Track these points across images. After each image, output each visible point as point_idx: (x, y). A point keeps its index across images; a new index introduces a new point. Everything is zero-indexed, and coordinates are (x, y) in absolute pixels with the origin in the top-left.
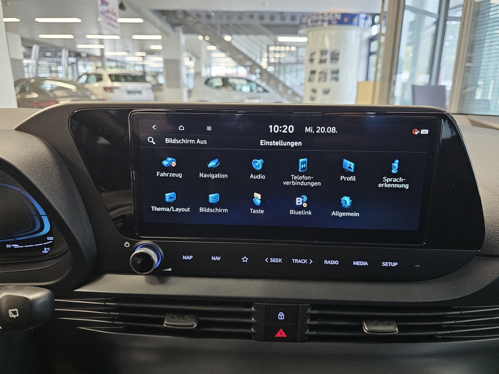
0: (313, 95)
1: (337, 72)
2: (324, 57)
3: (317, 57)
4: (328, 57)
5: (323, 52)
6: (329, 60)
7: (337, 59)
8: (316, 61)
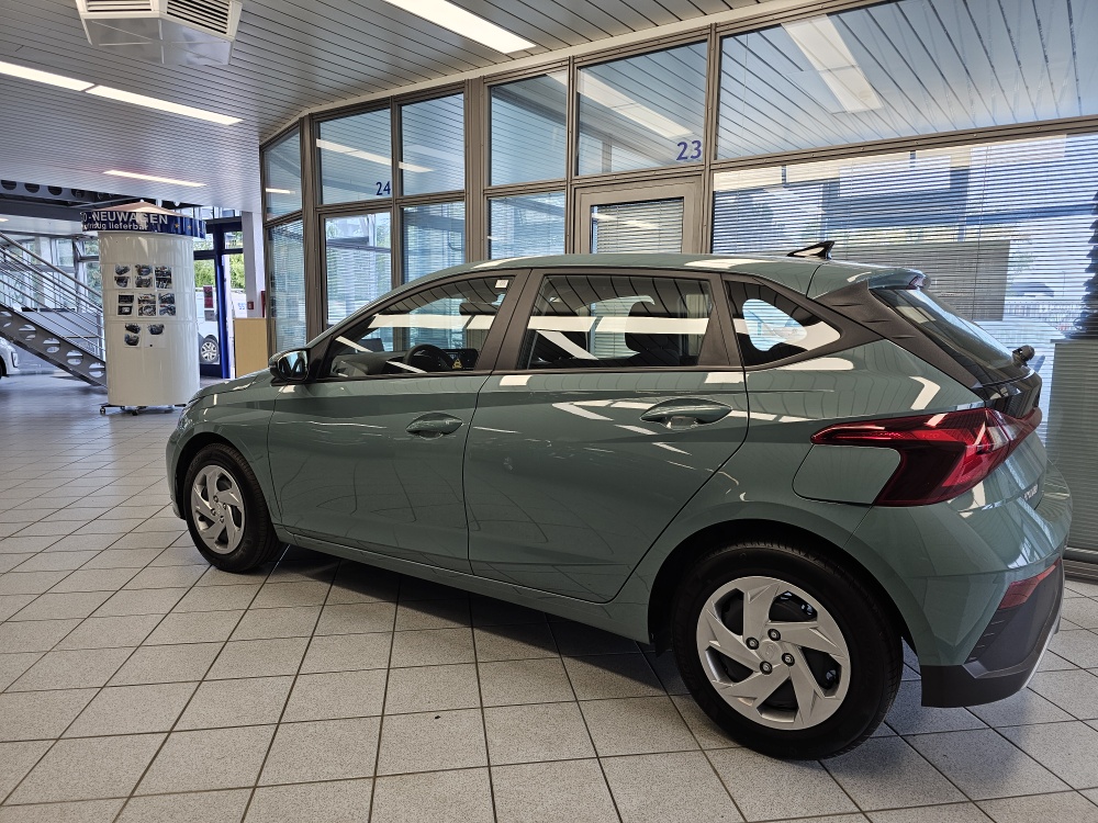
0: (132, 334)
1: (171, 300)
2: (143, 278)
3: (132, 275)
4: (153, 275)
5: (141, 270)
6: (155, 282)
7: (170, 281)
8: (132, 284)
